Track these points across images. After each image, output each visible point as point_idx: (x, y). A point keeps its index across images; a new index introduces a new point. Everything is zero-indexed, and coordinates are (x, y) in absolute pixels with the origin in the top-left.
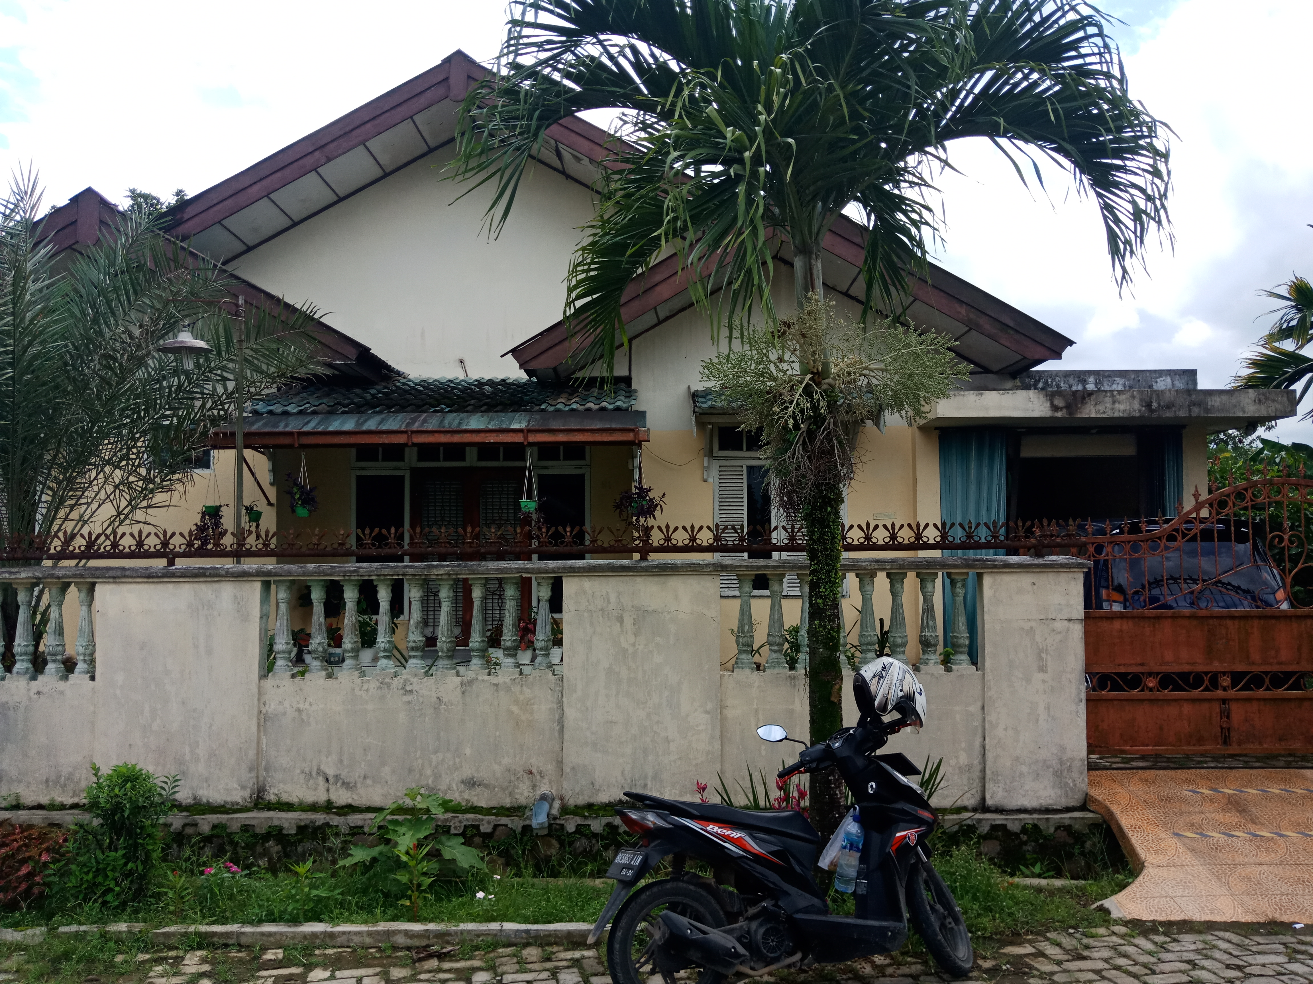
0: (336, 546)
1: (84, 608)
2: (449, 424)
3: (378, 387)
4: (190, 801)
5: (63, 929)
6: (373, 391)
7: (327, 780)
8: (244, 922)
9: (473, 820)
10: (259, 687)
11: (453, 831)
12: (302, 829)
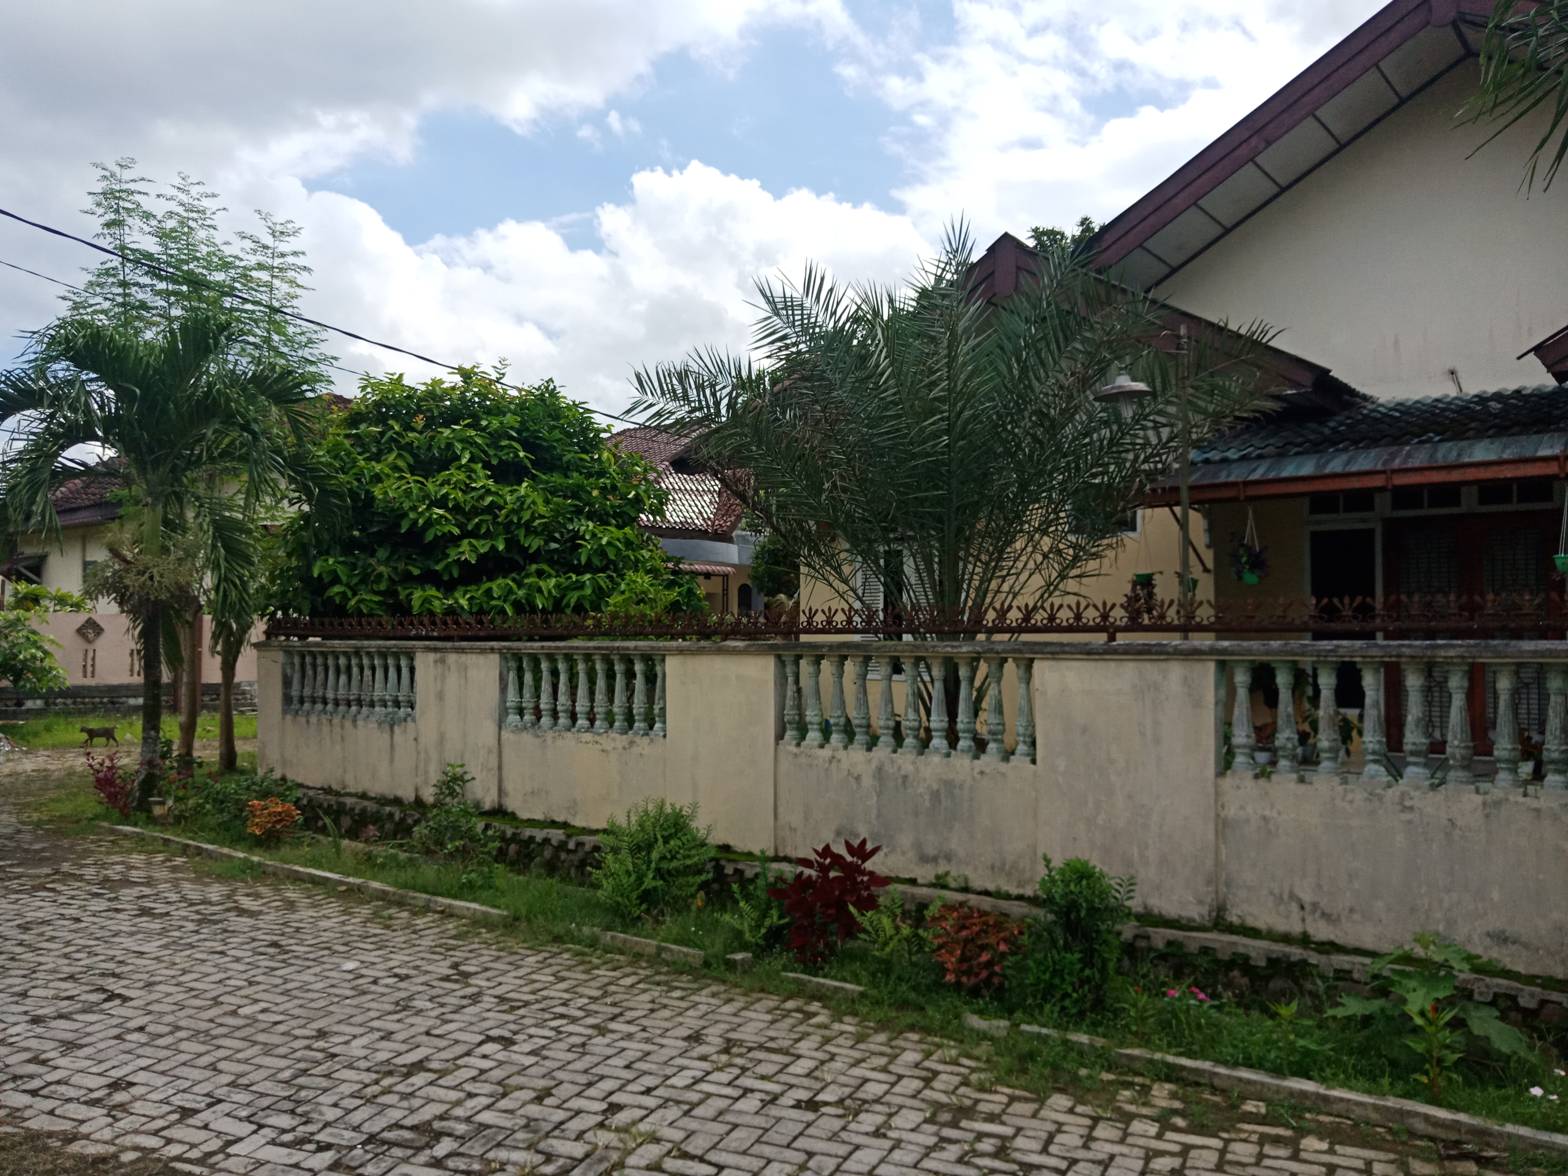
0: (1306, 618)
1: (1023, 686)
2: (1444, 457)
3: (1339, 418)
4: (1140, 910)
5: (1025, 1027)
6: (1332, 424)
7: (1302, 908)
8: (1218, 1062)
9: (1508, 988)
10: (1216, 786)
11: (1476, 997)
12: (1273, 961)
